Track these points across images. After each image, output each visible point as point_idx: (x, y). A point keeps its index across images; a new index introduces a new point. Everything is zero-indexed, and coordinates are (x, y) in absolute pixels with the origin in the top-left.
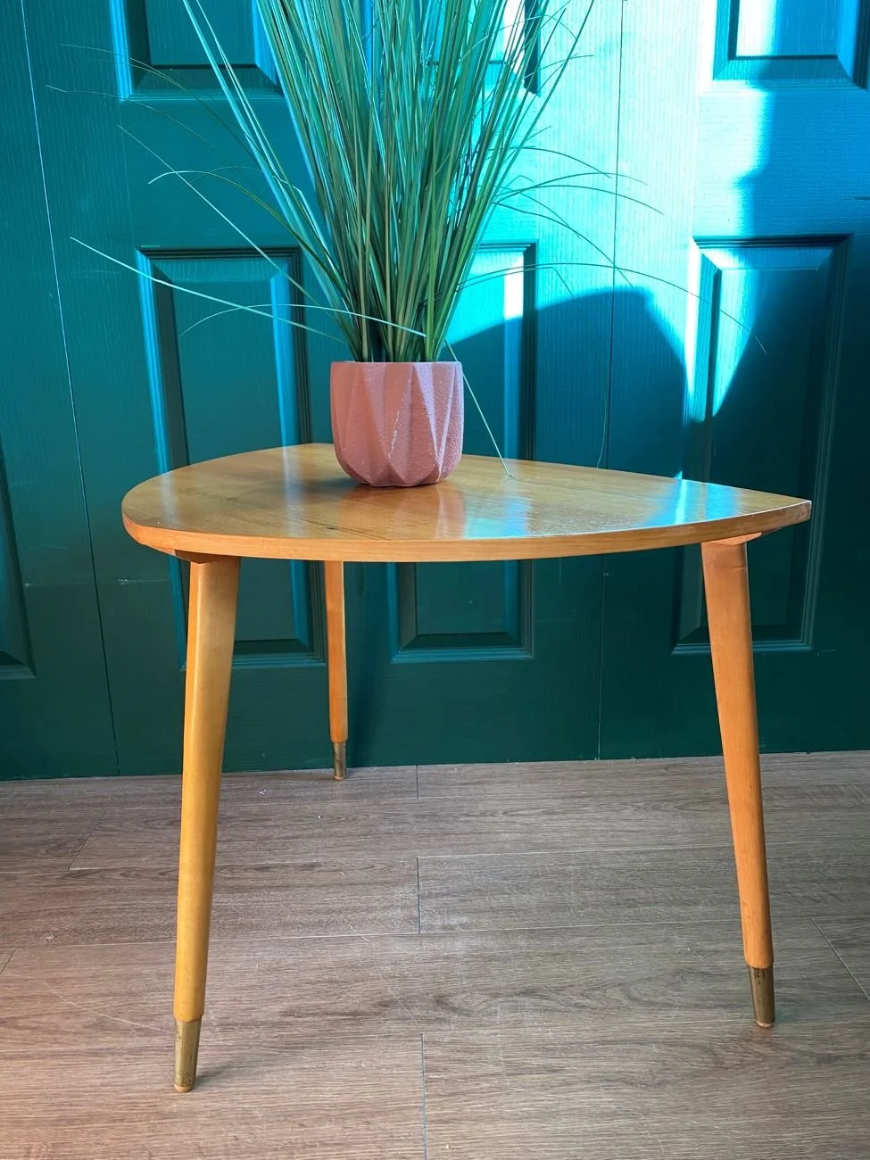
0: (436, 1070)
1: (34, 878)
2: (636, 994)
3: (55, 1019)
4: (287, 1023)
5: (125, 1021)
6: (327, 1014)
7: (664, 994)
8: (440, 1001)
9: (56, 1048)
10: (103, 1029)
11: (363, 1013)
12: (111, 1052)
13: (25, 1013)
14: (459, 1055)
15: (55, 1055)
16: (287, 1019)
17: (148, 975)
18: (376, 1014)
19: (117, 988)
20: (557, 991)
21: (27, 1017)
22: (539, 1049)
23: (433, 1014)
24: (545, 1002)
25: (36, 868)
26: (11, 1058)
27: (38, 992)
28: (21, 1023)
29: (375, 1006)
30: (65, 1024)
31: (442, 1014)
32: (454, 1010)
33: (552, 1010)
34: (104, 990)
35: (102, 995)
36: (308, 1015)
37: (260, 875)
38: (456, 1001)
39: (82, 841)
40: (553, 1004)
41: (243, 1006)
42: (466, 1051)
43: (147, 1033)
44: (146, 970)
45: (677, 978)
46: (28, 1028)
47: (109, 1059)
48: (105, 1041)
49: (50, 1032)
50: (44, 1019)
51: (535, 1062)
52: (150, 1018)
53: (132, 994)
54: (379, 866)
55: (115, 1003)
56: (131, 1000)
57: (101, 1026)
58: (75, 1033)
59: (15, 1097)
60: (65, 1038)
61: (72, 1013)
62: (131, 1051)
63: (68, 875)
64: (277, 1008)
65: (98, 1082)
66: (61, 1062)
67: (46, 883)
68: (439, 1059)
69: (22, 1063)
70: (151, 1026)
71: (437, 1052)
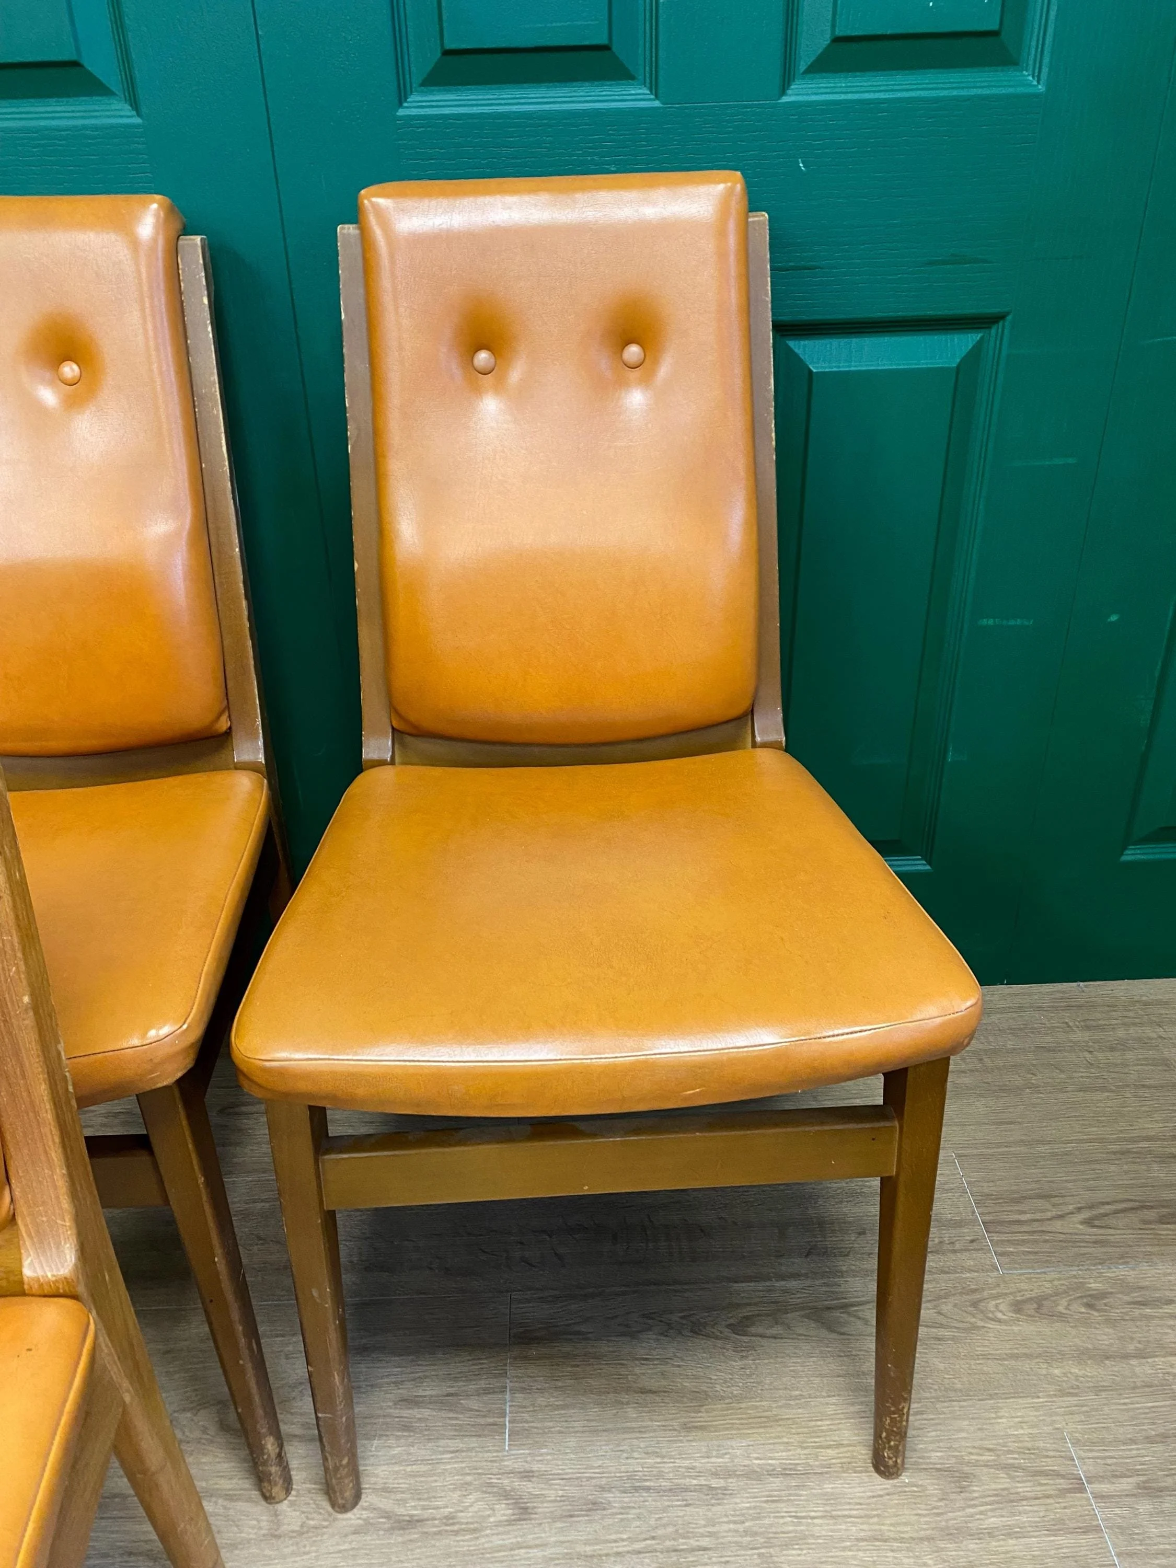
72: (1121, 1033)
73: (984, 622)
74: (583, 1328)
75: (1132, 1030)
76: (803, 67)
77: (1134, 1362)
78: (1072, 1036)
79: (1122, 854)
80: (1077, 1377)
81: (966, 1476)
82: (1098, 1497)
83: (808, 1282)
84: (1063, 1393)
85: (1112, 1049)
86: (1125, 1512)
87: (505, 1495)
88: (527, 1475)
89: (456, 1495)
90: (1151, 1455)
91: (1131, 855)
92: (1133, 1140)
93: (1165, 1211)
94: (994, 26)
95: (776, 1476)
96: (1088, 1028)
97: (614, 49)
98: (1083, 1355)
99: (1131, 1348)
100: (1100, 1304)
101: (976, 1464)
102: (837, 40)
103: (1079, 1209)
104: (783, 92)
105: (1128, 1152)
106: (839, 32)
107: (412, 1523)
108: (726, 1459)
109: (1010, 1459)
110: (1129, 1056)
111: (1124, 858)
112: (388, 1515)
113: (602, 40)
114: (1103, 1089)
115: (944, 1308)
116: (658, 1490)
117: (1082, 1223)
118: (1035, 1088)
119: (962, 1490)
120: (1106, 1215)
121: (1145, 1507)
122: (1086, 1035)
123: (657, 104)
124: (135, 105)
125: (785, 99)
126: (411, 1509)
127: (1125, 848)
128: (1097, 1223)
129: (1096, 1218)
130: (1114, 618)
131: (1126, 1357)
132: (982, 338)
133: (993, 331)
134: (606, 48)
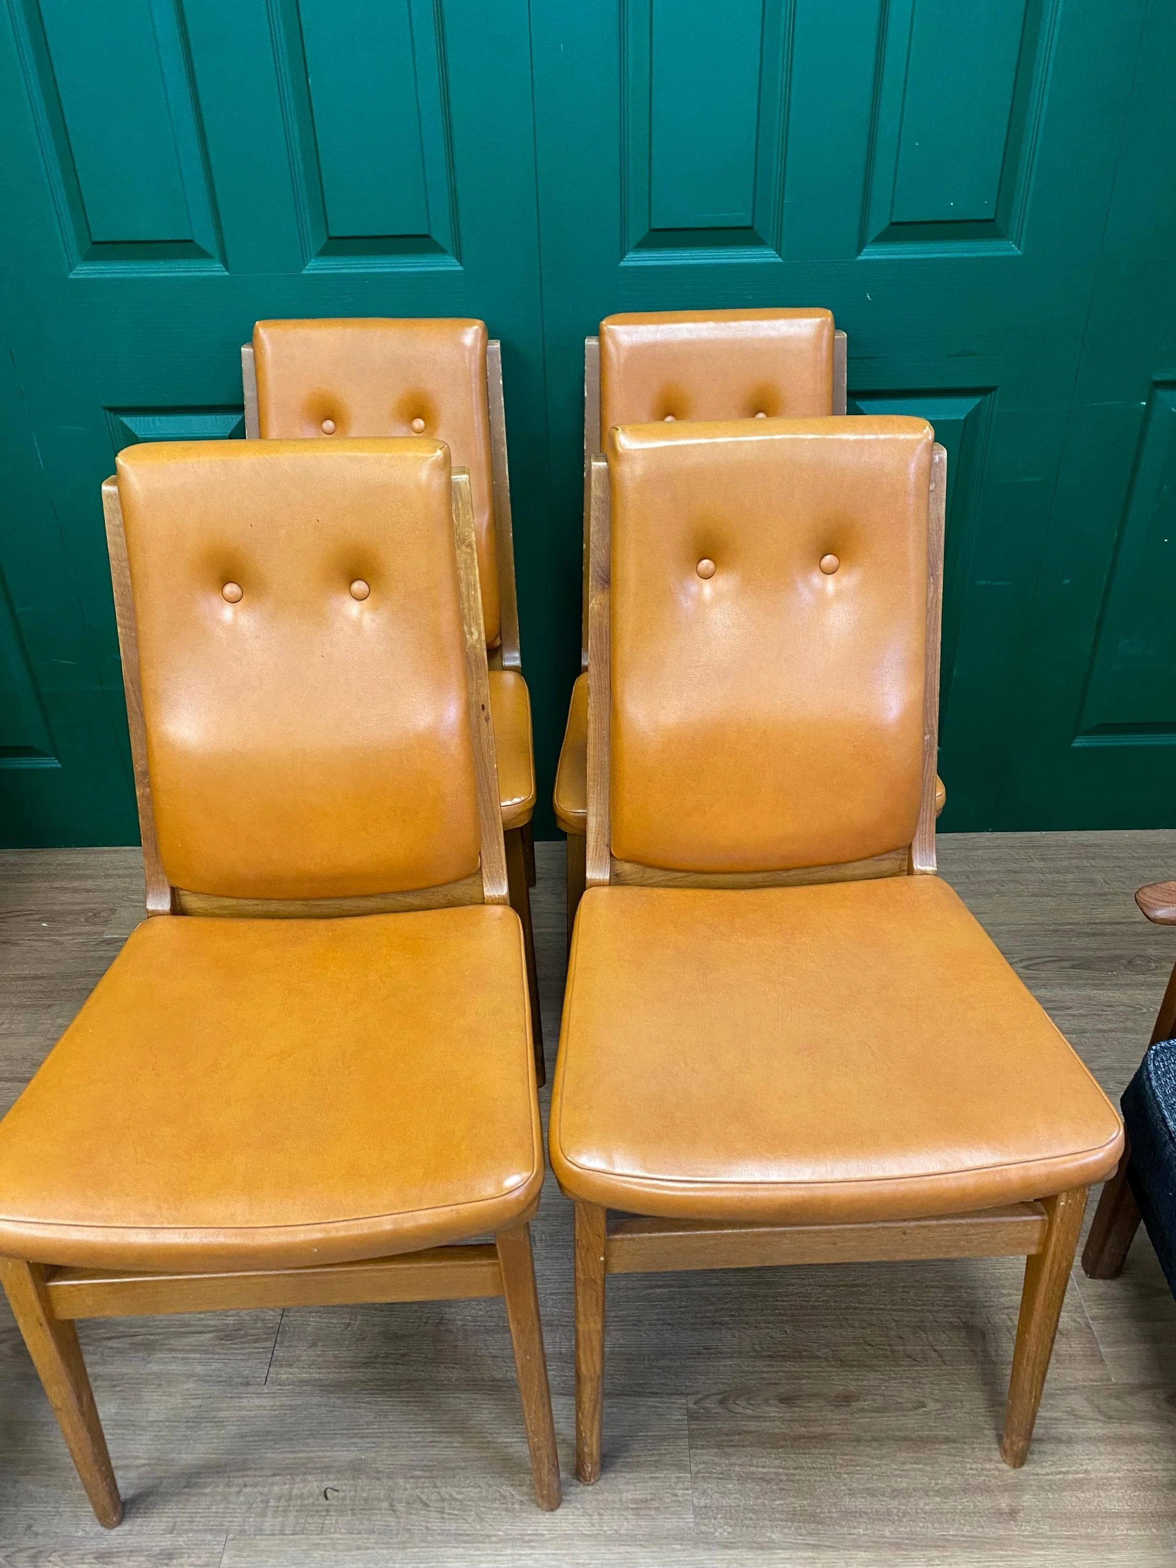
1: (76, 943)
25: (79, 934)
39: (113, 911)
63: (102, 942)
67: (84, 949)
72: (1066, 863)
73: (979, 583)
75: (1073, 861)
76: (871, 238)
78: (1032, 864)
79: (1072, 742)
85: (1058, 872)
91: (1078, 743)
92: (1061, 925)
93: (1075, 963)
94: (992, 216)
96: (1044, 860)
97: (756, 228)
102: (893, 224)
103: (1021, 961)
104: (859, 252)
105: (1058, 930)
106: (895, 220)
110: (1070, 877)
111: (1074, 745)
113: (748, 223)
114: (1049, 896)
117: (1022, 968)
118: (1002, 894)
120: (1038, 964)
122: (1042, 864)
123: (780, 260)
124: (459, 258)
125: (860, 258)
127: (1075, 738)
128: (1032, 968)
129: (1031, 965)
130: (1067, 581)
132: (981, 401)
133: (989, 397)
134: (751, 228)
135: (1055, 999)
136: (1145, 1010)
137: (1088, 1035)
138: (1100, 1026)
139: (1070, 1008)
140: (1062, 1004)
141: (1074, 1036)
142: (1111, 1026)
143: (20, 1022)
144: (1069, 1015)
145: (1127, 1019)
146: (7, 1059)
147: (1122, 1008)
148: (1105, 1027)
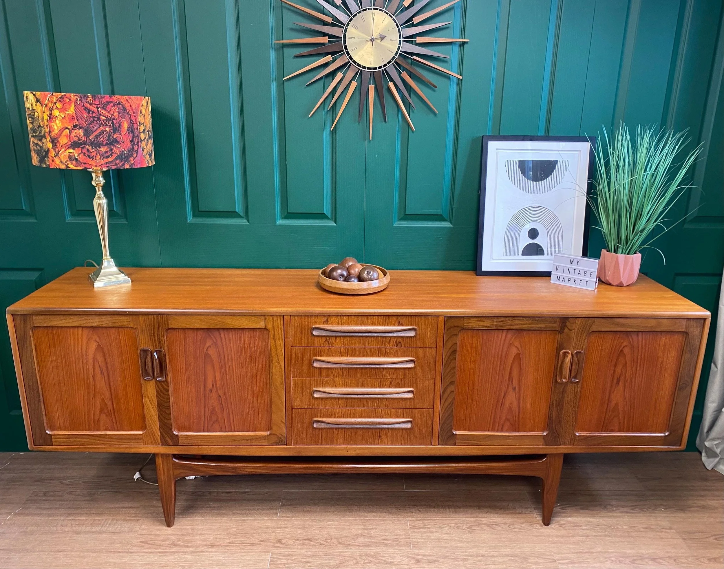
0: (273, 561)
2: (341, 541)
3: (159, 542)
4: (231, 546)
5: (181, 543)
6: (243, 543)
7: (349, 541)
8: (279, 541)
9: (160, 550)
10: (174, 545)
11: (254, 544)
12: (177, 552)
13: (150, 539)
14: (281, 557)
15: (160, 552)
16: (231, 545)
17: (188, 529)
18: (259, 544)
19: (178, 533)
20: (316, 539)
21: (150, 541)
22: (305, 556)
23: (276, 545)
24: (312, 543)
26: (147, 553)
27: (153, 533)
28: (149, 542)
29: (259, 542)
30: (162, 543)
31: (279, 545)
32: (283, 544)
33: (313, 545)
34: (174, 533)
35: (173, 535)
36: (237, 544)
37: (227, 495)
38: (284, 541)
40: (314, 543)
41: (218, 540)
42: (283, 556)
43: (188, 547)
44: (188, 527)
45: (355, 537)
46: (151, 544)
47: (176, 554)
48: (175, 549)
49: (158, 546)
50: (156, 542)
51: (303, 560)
52: (189, 543)
53: (183, 535)
54: (269, 494)
55: (178, 538)
56: (183, 537)
57: (174, 544)
58: (166, 546)
59: (149, 564)
60: (162, 547)
61: (165, 540)
62: (183, 552)
64: (228, 541)
65: (173, 561)
66: (162, 554)
68: (274, 558)
69: (150, 554)
70: (189, 545)
71: (275, 556)
74: (428, 526)
77: (570, 538)
80: (556, 541)
81: (527, 558)
82: (559, 563)
83: (487, 519)
84: (552, 543)
86: (566, 566)
87: (414, 558)
88: (418, 555)
89: (401, 558)
90: (572, 557)
95: (480, 557)
97: (443, 215)
98: (557, 536)
99: (570, 535)
100: (563, 526)
101: (530, 556)
107: (391, 562)
108: (468, 553)
109: (538, 555)
112: (385, 561)
113: (440, 213)
115: (522, 526)
116: (451, 559)
119: (526, 561)
121: (570, 566)
123: (452, 226)
126: (390, 560)
131: (569, 537)
134: (441, 215)
135: (575, 522)
136: (613, 527)
137: (590, 538)
138: (594, 534)
139: (581, 526)
140: (578, 524)
141: (584, 538)
142: (599, 534)
143: (125, 527)
144: (581, 529)
145: (605, 531)
146: (120, 543)
147: (603, 526)
148: (596, 535)
